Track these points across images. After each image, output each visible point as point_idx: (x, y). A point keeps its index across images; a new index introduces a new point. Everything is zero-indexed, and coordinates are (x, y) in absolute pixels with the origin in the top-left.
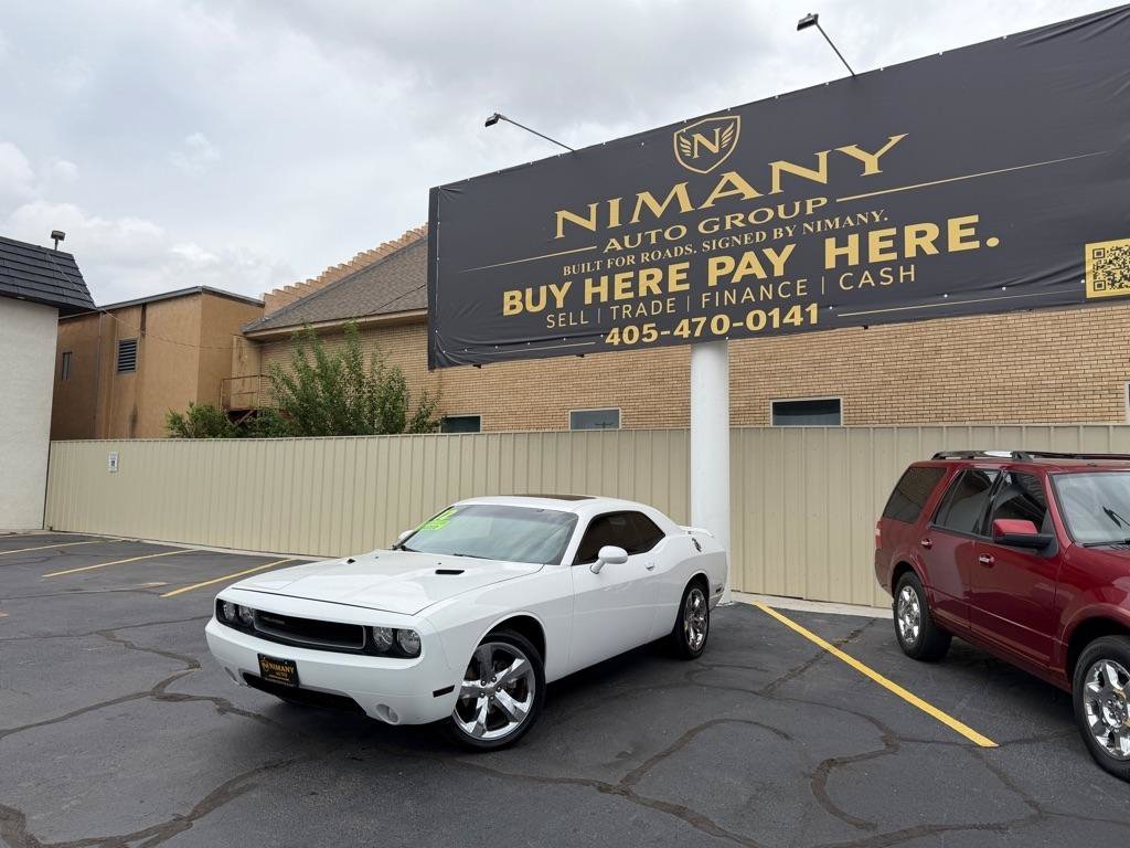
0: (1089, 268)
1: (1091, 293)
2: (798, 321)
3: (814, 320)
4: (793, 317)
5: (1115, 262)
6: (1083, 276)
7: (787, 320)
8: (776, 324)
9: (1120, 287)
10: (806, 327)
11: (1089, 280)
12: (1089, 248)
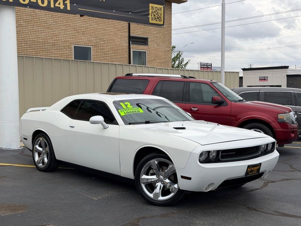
0: (150, 12)
1: (151, 21)
2: (62, 7)
3: (69, 8)
4: (59, 4)
5: (156, 12)
6: (149, 14)
7: (57, 5)
8: (52, 6)
9: (156, 21)
10: (65, 11)
11: (150, 16)
12: (151, 5)
